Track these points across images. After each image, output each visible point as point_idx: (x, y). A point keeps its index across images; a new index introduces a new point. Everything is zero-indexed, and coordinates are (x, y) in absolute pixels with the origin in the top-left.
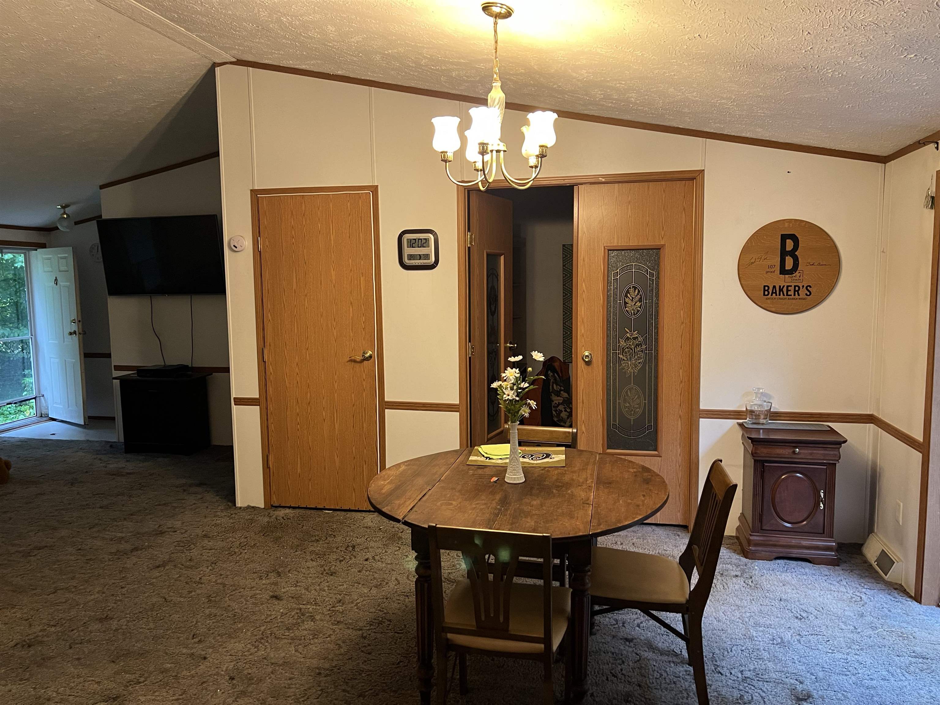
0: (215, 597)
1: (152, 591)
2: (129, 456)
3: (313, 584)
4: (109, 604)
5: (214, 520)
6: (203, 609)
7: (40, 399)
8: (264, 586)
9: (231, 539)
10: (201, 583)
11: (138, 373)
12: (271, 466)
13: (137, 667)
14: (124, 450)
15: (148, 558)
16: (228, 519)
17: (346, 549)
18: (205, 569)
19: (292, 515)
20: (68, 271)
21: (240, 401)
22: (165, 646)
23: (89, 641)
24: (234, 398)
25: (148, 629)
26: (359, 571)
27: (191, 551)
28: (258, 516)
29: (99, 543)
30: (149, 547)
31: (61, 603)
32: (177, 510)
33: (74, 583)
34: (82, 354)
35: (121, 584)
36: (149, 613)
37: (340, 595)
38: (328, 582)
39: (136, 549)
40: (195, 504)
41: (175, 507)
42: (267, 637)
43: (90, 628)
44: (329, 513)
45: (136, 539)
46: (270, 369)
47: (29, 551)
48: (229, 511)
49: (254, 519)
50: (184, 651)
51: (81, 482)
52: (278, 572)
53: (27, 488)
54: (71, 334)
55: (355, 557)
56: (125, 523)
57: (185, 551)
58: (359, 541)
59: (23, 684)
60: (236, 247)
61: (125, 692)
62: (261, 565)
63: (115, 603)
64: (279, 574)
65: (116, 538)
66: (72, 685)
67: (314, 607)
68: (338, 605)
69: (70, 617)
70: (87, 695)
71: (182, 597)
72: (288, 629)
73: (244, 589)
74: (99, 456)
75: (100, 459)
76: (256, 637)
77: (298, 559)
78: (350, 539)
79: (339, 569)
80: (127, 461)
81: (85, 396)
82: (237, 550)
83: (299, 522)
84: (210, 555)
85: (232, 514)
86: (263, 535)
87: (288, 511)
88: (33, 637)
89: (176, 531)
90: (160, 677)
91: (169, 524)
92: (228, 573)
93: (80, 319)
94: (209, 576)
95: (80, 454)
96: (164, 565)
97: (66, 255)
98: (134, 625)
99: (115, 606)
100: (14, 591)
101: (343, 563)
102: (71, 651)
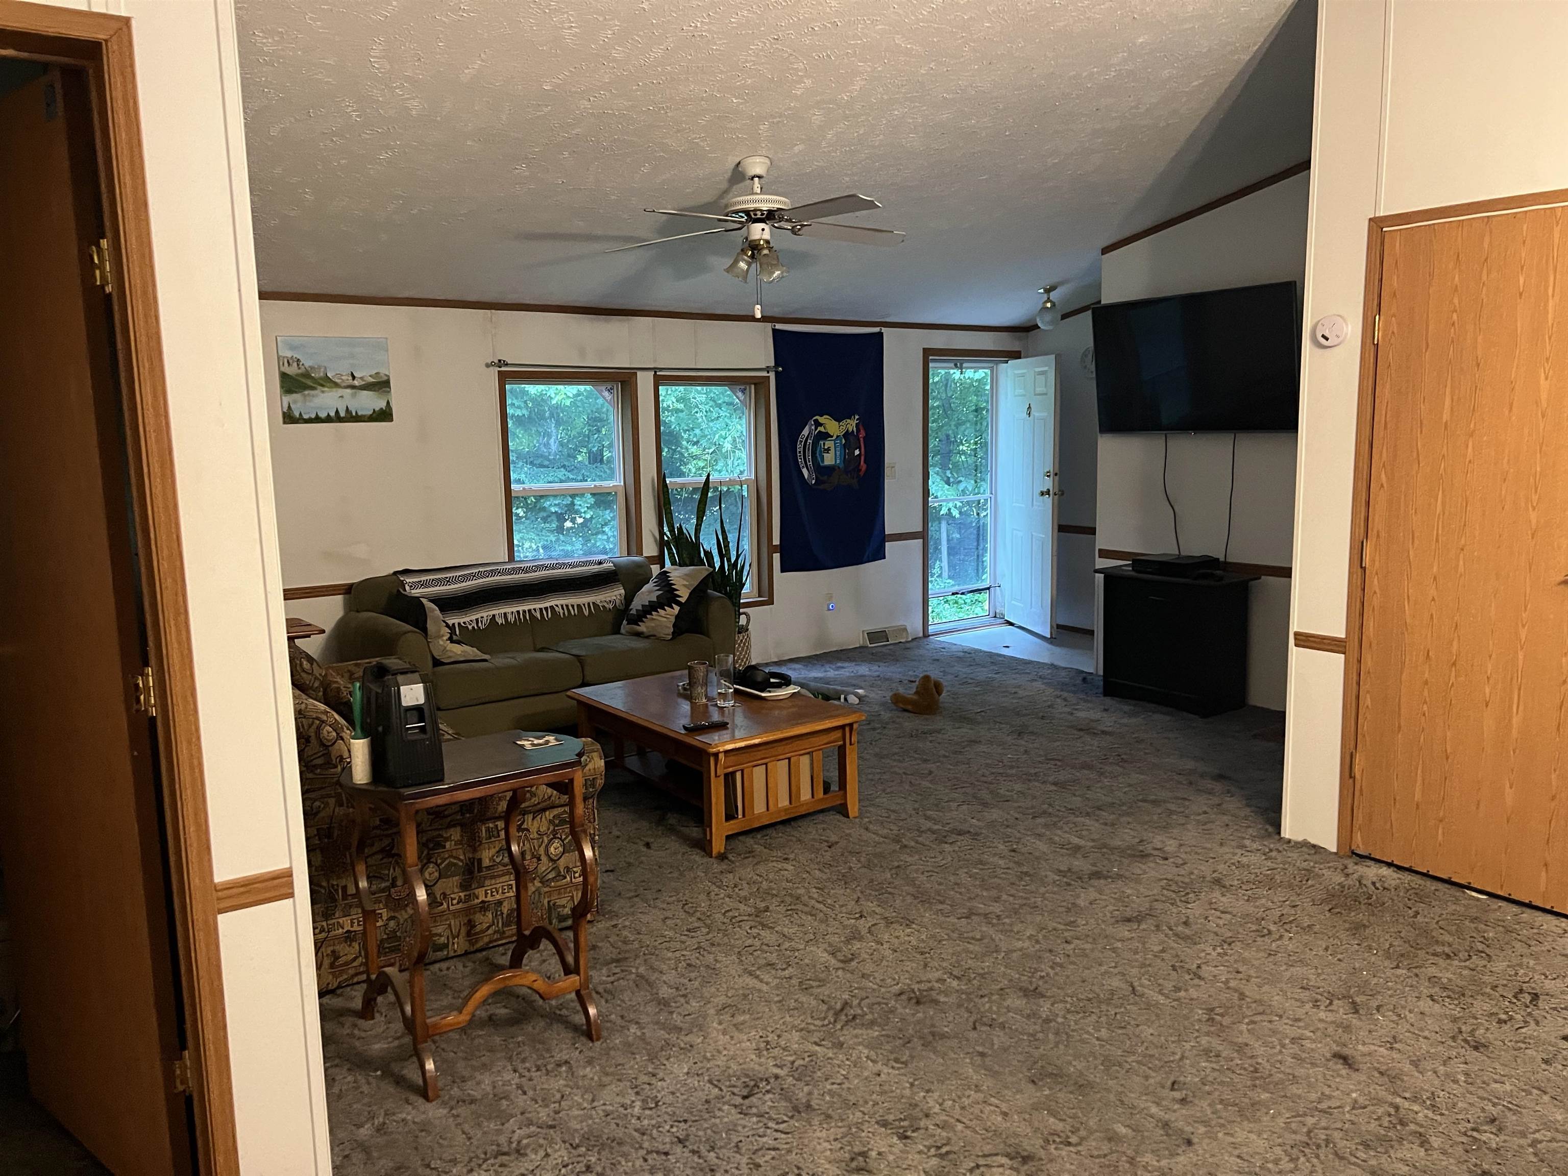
0: (1222, 1015)
1: (1113, 964)
2: (1108, 701)
3: (1433, 1057)
4: (1043, 967)
5: (1236, 854)
6: (1196, 1034)
7: (995, 591)
8: (1321, 1025)
9: (1264, 901)
10: (1200, 978)
11: (1133, 565)
12: (1358, 776)
13: (1069, 1108)
14: (1101, 690)
15: (1115, 898)
16: (1264, 857)
17: (1515, 997)
18: (1209, 950)
19: (1394, 883)
20: (1046, 394)
21: (1307, 641)
22: (1122, 1085)
23: (1003, 1026)
24: (1296, 634)
25: (1098, 1039)
26: (1546, 1061)
27: (1189, 906)
28: (1322, 866)
29: (1042, 846)
30: (1120, 876)
31: (973, 938)
32: (1175, 817)
33: (997, 908)
34: (1056, 527)
35: (1066, 934)
36: (1104, 1007)
37: (1494, 1105)
38: (1466, 1063)
39: (1096, 875)
40: (1205, 813)
41: (1172, 812)
42: (1318, 1147)
43: (1008, 1002)
44: (1478, 899)
45: (1100, 855)
46: (1374, 583)
47: (945, 834)
48: (1265, 843)
49: (1313, 872)
50: (1154, 1110)
51: (1032, 733)
52: (1354, 1003)
53: (959, 728)
54: (1042, 494)
55: (1537, 1023)
56: (1087, 821)
57: (1179, 903)
58: (1549, 985)
59: (899, 1069)
60: (1327, 339)
61: (1042, 1153)
62: (1319, 975)
63: (1052, 968)
64: (1355, 1009)
65: (1070, 846)
66: (966, 1101)
67: (1430, 1114)
68: (1486, 1128)
69: (983, 969)
70: (984, 1132)
71: (1162, 994)
72: (1367, 1146)
73: (1281, 1017)
74: (1065, 694)
75: (1065, 700)
76: (1293, 1136)
77: (1399, 986)
78: (1526, 975)
79: (1496, 1039)
80: (1106, 710)
81: (1055, 592)
82: (1273, 928)
83: (1410, 904)
84: (1221, 922)
85: (1271, 850)
86: (1330, 910)
87: (1385, 871)
88: (926, 988)
89: (1166, 859)
90: (1105, 1148)
91: (1157, 841)
92: (1252, 972)
93: (1057, 471)
94: (1216, 966)
95: (1039, 685)
96: (1138, 919)
97: (1046, 369)
98: (1076, 1023)
99: (1052, 972)
100: (916, 898)
101: (1505, 1027)
102: (973, 1035)
